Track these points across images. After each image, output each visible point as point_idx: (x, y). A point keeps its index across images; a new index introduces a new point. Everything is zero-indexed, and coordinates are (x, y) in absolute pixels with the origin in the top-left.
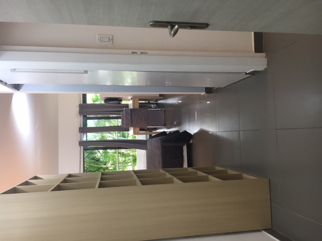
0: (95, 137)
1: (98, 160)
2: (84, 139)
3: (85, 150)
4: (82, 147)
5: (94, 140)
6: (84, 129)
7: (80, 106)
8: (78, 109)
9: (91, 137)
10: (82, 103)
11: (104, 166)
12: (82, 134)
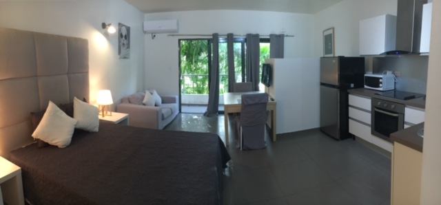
0: (222, 51)
1: (199, 54)
2: (221, 40)
3: (209, 40)
4: (211, 37)
5: (220, 51)
6: (231, 39)
7: (257, 36)
8: (254, 32)
9: (223, 46)
10: (261, 37)
11: (194, 61)
12: (226, 37)
